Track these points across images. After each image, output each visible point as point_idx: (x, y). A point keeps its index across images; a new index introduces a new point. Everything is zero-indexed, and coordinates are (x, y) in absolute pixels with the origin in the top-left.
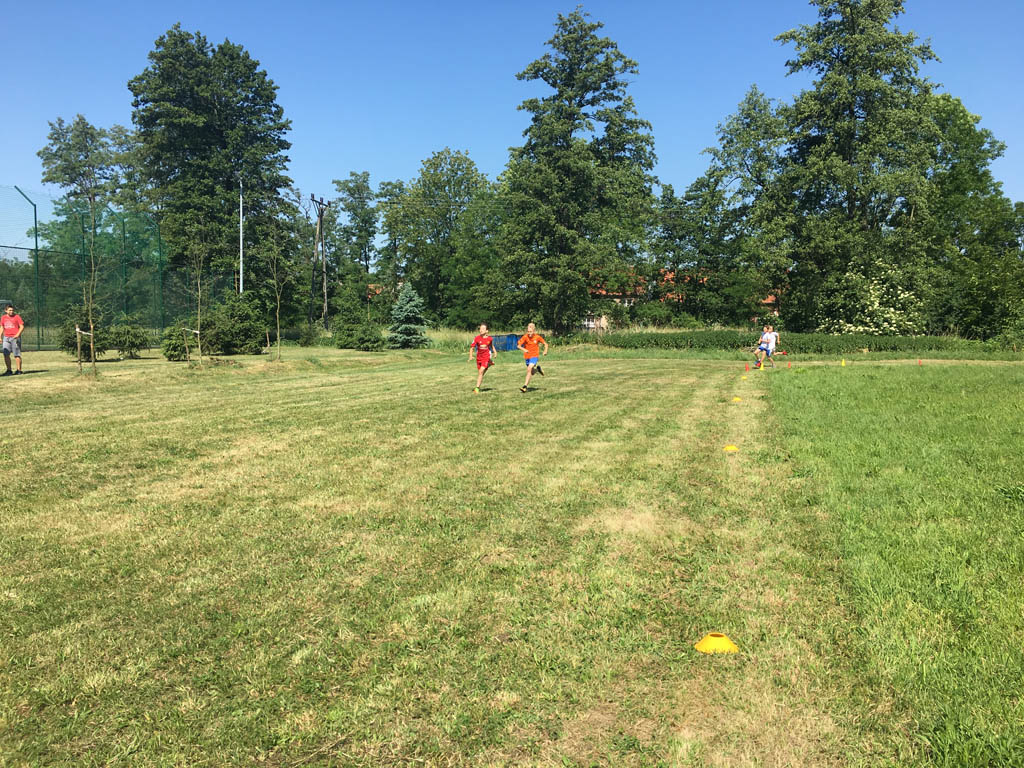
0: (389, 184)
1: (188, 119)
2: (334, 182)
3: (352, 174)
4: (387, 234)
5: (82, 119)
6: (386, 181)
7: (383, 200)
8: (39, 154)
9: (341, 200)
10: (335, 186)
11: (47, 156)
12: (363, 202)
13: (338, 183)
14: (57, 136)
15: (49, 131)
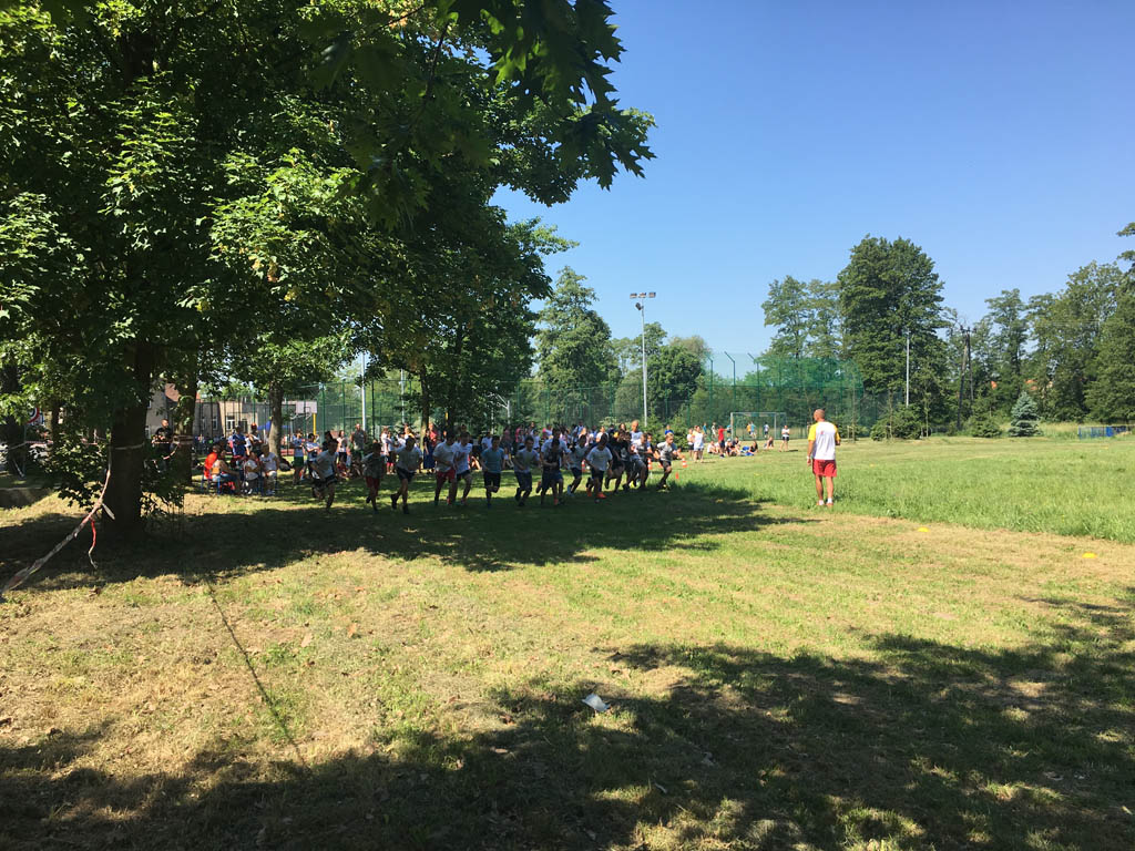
0: (1038, 297)
1: (875, 295)
2: (986, 301)
3: (1003, 292)
4: (1037, 341)
5: (789, 278)
6: (1038, 294)
7: (1032, 310)
8: (763, 306)
9: (994, 314)
10: (988, 304)
11: (767, 307)
12: (1013, 314)
13: (991, 301)
14: (773, 293)
15: (769, 289)
